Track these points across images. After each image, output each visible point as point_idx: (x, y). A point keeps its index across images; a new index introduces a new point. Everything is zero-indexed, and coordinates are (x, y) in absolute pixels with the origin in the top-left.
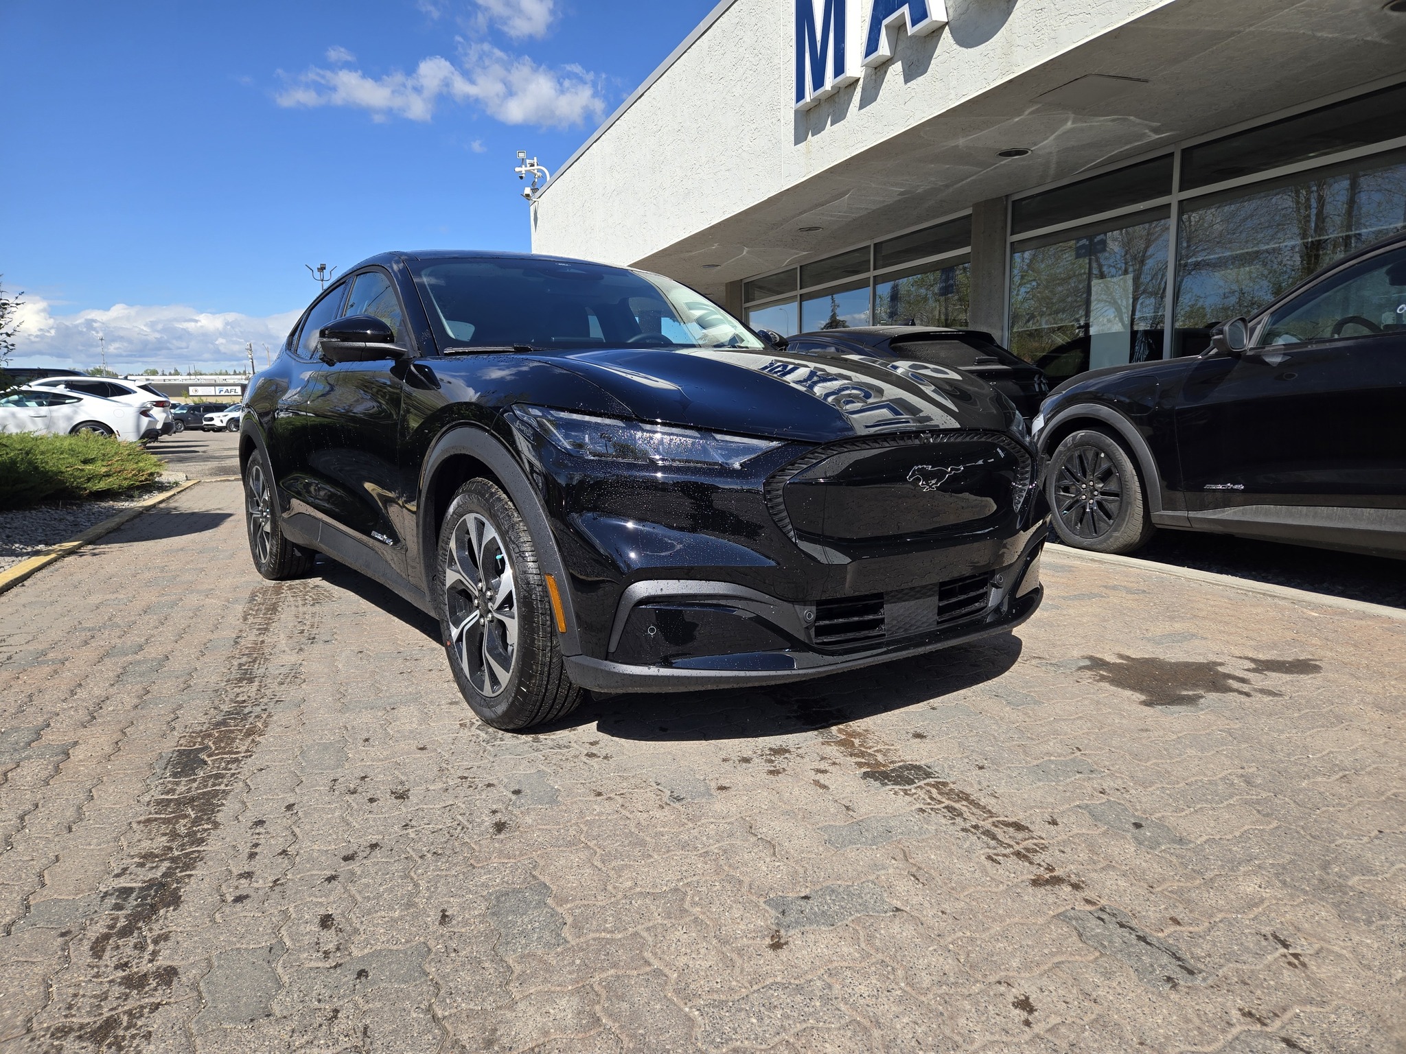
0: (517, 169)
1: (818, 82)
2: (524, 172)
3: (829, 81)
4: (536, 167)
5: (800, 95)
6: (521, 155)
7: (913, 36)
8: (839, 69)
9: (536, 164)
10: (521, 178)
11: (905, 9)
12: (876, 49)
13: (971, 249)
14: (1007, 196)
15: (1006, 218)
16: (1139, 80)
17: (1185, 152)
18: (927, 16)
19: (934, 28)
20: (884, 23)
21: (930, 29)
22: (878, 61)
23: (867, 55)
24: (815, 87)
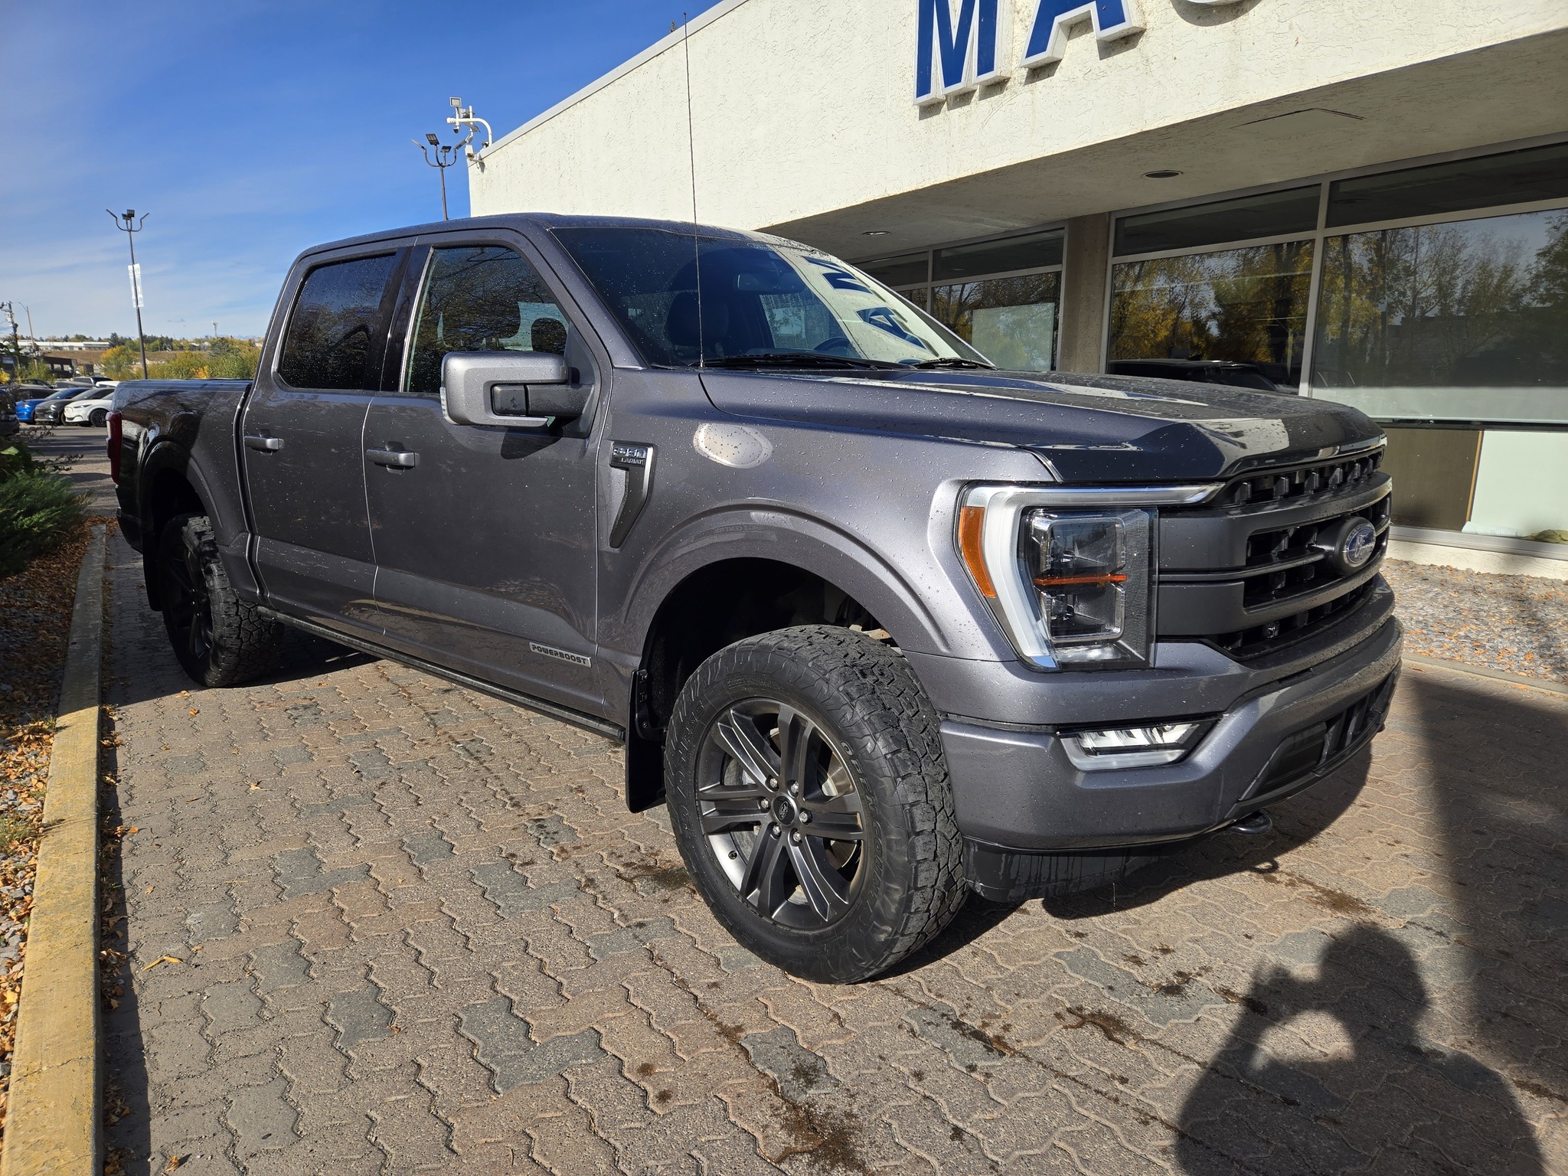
0: (449, 120)
1: (952, 74)
3: (971, 76)
4: (471, 119)
5: (923, 86)
7: (1102, 39)
8: (986, 63)
9: (471, 115)
10: (456, 131)
11: (1092, 8)
12: (1044, 49)
13: (1062, 268)
14: (1110, 213)
15: (1108, 237)
16: (1356, 117)
17: (1334, 185)
18: (1123, 20)
19: (1125, 34)
20: (1058, 19)
21: (1122, 35)
22: (1044, 63)
23: (1030, 54)
24: (947, 83)
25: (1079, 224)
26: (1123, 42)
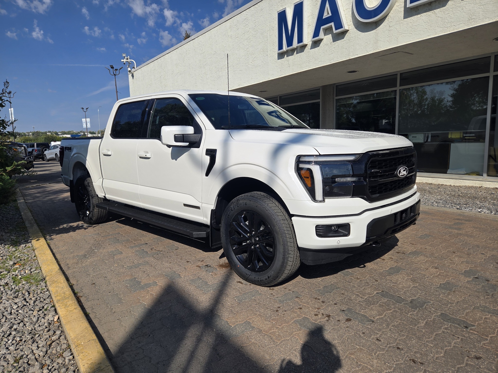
0: (122, 60)
1: (290, 43)
2: (125, 62)
3: (295, 44)
4: (129, 60)
5: (280, 47)
6: (124, 55)
7: (335, 33)
8: (300, 40)
9: (129, 59)
10: (124, 64)
11: (332, 24)
12: (318, 36)
13: (320, 100)
14: (334, 84)
15: (334, 91)
16: (411, 54)
17: (401, 74)
18: (342, 27)
19: (343, 31)
20: (322, 27)
21: (342, 32)
22: (318, 40)
23: (313, 38)
24: (288, 46)
25: (325, 87)
26: (342, 33)
